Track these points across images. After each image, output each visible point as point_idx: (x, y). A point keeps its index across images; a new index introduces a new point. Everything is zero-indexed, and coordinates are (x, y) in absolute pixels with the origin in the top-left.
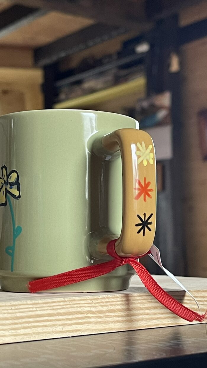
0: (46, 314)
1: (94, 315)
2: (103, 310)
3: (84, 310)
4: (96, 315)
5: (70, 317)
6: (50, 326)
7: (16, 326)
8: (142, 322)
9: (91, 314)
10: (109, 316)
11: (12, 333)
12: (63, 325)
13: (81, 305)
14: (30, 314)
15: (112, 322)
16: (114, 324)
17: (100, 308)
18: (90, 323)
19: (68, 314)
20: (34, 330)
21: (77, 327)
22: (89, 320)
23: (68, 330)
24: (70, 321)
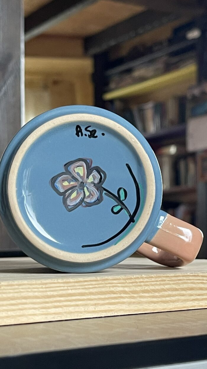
0: (77, 293)
1: (127, 296)
2: (136, 290)
3: (117, 290)
4: (129, 296)
5: (103, 297)
6: (83, 305)
7: (47, 305)
8: (178, 304)
9: (124, 294)
10: (143, 296)
11: (43, 312)
12: (95, 305)
13: (114, 285)
14: (61, 292)
15: (146, 303)
16: (148, 305)
17: (134, 288)
18: (124, 303)
19: (101, 293)
20: (66, 309)
21: (110, 308)
22: (122, 300)
23: (101, 309)
24: (102, 301)
